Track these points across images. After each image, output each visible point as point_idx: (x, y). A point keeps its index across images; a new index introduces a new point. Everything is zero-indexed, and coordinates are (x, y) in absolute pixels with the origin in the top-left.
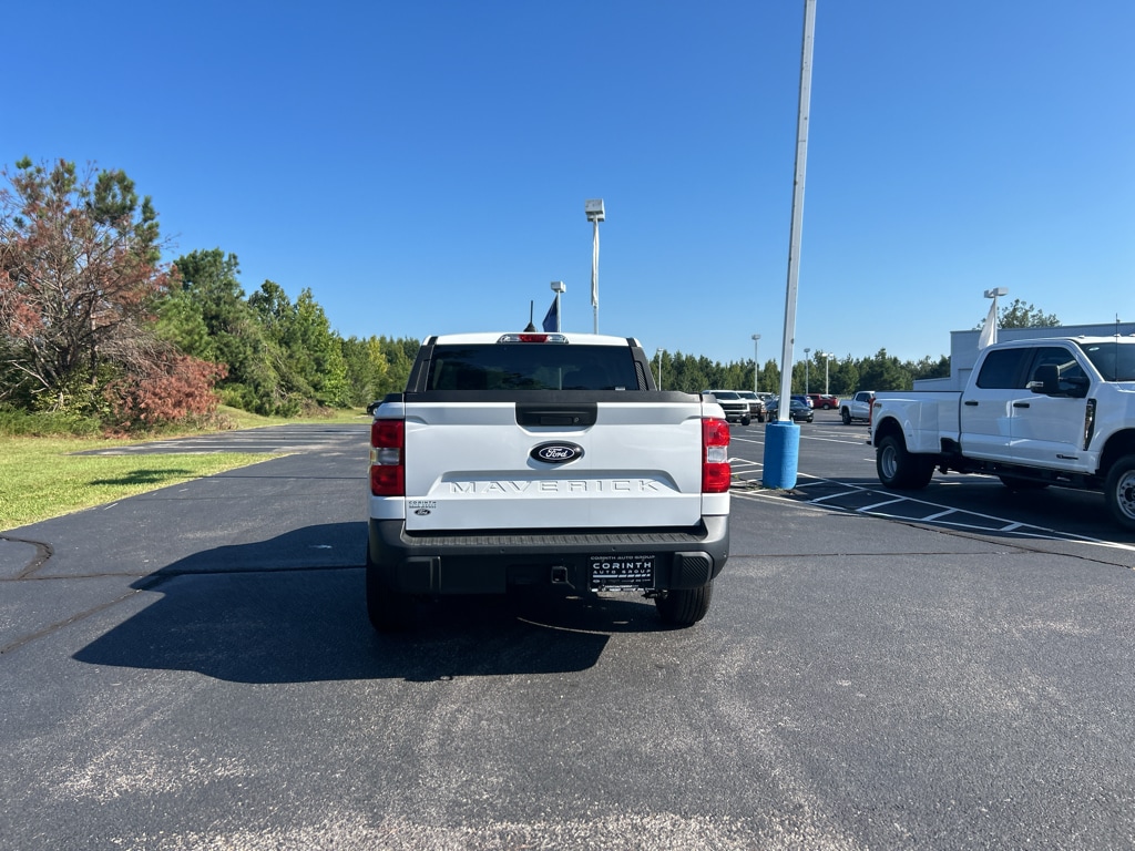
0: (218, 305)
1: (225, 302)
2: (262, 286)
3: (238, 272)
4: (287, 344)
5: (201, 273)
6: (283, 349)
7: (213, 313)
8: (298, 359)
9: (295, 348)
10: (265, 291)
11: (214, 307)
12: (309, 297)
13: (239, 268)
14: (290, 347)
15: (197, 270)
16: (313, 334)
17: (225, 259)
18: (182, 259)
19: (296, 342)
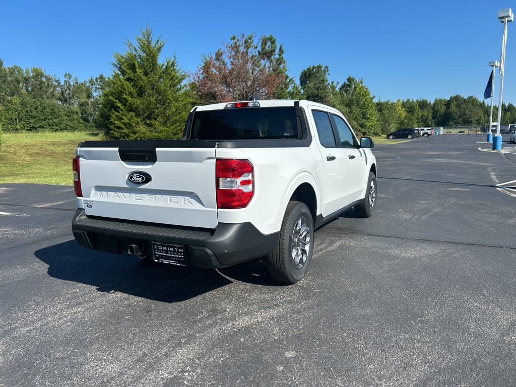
0: (318, 90)
1: (321, 89)
2: (347, 80)
3: (328, 74)
4: (350, 106)
5: (312, 76)
6: (347, 109)
7: (316, 94)
8: (354, 113)
9: (353, 108)
10: (348, 81)
11: (316, 91)
12: (362, 83)
13: (329, 72)
14: (350, 108)
15: (310, 76)
16: (362, 100)
17: (323, 69)
18: (304, 71)
19: (353, 105)
